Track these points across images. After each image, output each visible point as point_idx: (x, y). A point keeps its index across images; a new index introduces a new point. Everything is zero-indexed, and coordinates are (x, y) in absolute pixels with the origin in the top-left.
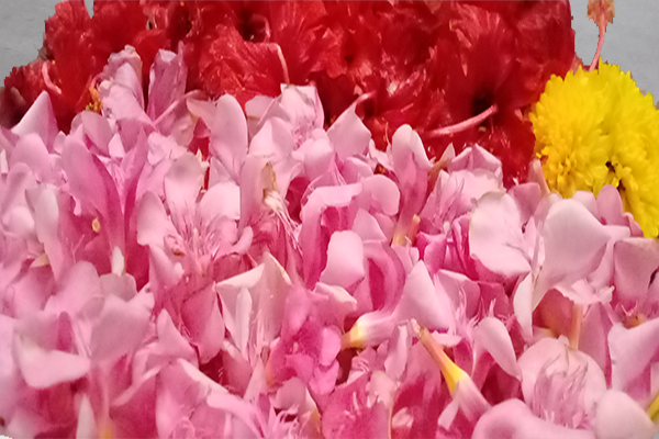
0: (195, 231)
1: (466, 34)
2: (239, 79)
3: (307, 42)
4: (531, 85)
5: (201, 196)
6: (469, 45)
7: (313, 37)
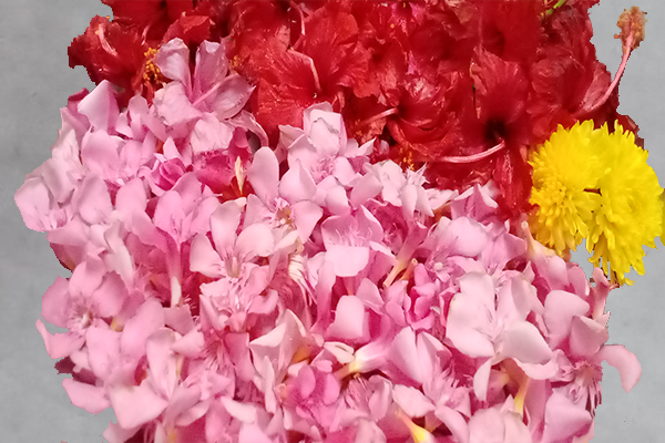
0: (234, 259)
1: (483, 82)
2: (275, 90)
3: (339, 57)
4: (538, 130)
5: (238, 232)
6: (484, 92)
7: (344, 54)
